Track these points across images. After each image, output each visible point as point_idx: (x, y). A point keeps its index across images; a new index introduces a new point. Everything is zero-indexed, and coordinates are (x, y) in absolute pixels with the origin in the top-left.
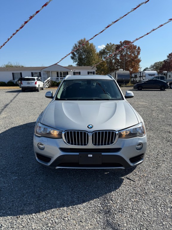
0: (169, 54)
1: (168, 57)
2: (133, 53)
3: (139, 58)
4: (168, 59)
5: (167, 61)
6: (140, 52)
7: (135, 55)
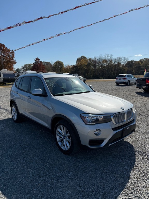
0: (36, 59)
1: (36, 60)
2: (8, 55)
3: (14, 60)
4: (35, 63)
5: (35, 64)
6: (15, 55)
7: (9, 57)
